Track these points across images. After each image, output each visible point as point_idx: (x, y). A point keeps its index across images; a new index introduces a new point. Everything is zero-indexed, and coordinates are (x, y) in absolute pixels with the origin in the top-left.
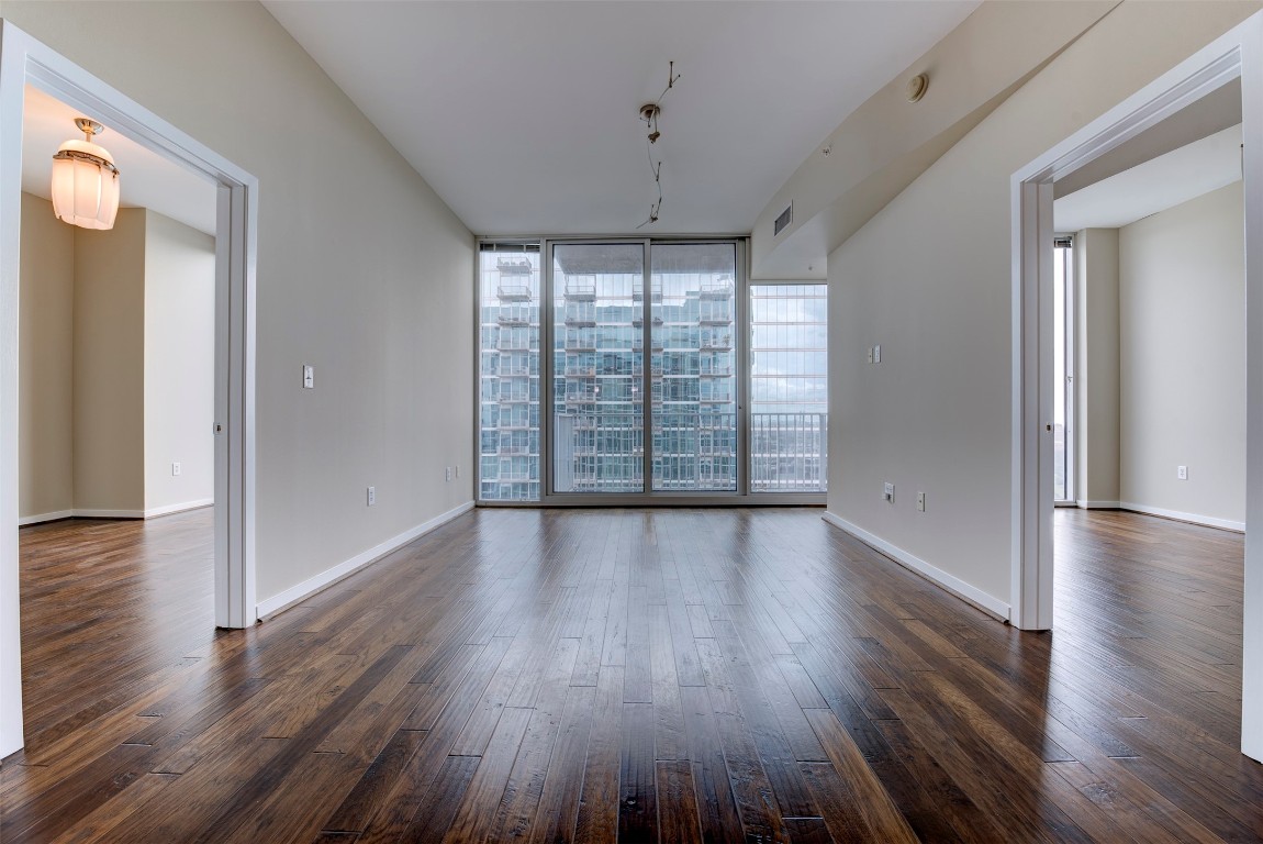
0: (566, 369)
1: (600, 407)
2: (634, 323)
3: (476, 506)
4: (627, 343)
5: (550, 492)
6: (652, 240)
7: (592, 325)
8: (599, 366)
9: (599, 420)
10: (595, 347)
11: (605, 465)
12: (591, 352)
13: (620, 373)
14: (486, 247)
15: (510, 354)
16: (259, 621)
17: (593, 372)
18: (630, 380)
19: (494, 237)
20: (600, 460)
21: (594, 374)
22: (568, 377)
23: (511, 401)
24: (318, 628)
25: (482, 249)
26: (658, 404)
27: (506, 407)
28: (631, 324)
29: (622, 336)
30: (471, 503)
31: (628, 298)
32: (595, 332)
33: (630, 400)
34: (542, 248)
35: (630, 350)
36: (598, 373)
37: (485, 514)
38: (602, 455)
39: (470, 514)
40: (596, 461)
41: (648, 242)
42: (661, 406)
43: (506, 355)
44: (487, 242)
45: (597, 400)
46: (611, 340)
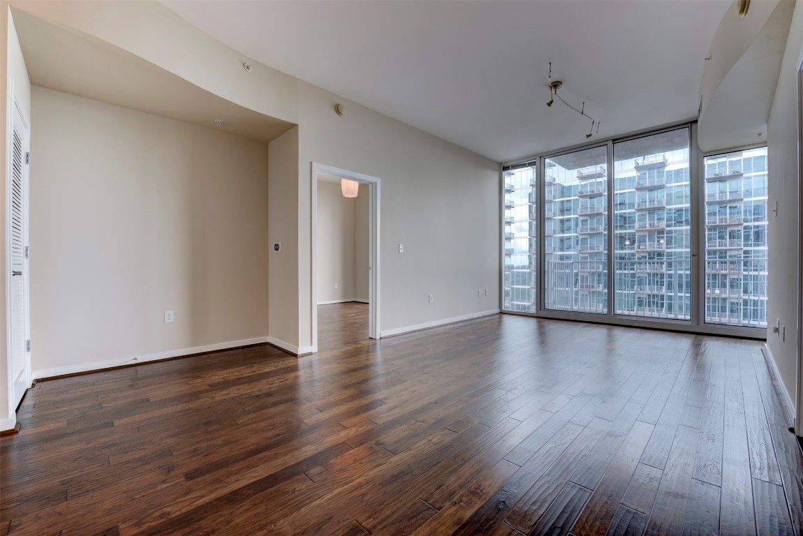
0: (637, 225)
1: (669, 255)
3: (500, 313)
5: (542, 308)
6: (614, 140)
7: (662, 187)
8: (669, 219)
9: (670, 265)
10: (664, 204)
12: (661, 209)
14: (506, 168)
15: (588, 218)
17: (663, 224)
19: (510, 161)
22: (638, 231)
23: (589, 251)
25: (503, 170)
26: (738, 250)
27: (584, 255)
30: (497, 310)
32: (665, 192)
34: (538, 163)
39: (497, 316)
41: (610, 143)
42: (741, 252)
43: (584, 218)
44: (506, 165)
45: (667, 248)
46: (682, 197)
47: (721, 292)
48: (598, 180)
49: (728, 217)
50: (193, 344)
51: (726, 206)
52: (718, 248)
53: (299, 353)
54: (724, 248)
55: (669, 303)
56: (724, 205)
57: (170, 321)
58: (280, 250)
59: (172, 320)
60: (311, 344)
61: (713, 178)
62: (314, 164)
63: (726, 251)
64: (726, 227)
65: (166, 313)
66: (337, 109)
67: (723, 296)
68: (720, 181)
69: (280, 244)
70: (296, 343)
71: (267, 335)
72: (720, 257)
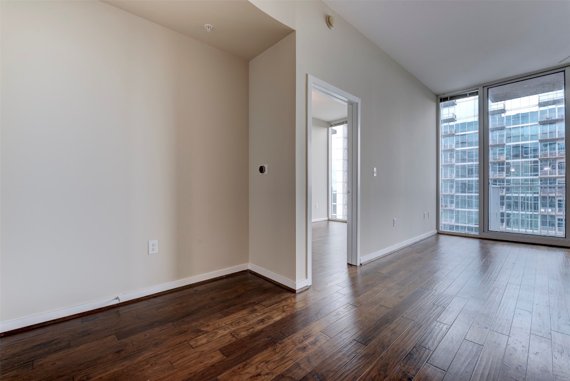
1: (508, 181)
2: (539, 122)
3: (439, 233)
4: (533, 137)
5: (486, 230)
7: (503, 128)
10: (505, 142)
11: (512, 218)
12: (503, 145)
13: (527, 157)
16: (361, 264)
17: (503, 158)
18: (536, 162)
19: (448, 93)
20: (508, 215)
21: (504, 159)
24: (384, 271)
25: (441, 101)
28: (537, 123)
29: (529, 132)
30: (435, 231)
31: (535, 106)
32: (505, 132)
33: (537, 175)
34: (480, 93)
35: (538, 141)
36: (507, 159)
37: (442, 237)
38: (510, 212)
39: (435, 236)
40: (505, 215)
44: (443, 96)
45: (507, 176)
46: (519, 136)
47: (552, 211)
48: (451, 124)
49: (557, 152)
50: (178, 275)
51: (556, 143)
52: (549, 176)
53: (297, 289)
54: (554, 176)
55: (507, 219)
56: (554, 142)
57: (153, 252)
58: (266, 172)
59: (156, 251)
60: (307, 277)
61: (544, 121)
62: (310, 77)
63: (555, 179)
64: (555, 159)
65: (151, 243)
66: (329, 21)
67: (554, 214)
68: (550, 124)
69: (266, 166)
70: (293, 277)
71: (247, 261)
72: (550, 183)
